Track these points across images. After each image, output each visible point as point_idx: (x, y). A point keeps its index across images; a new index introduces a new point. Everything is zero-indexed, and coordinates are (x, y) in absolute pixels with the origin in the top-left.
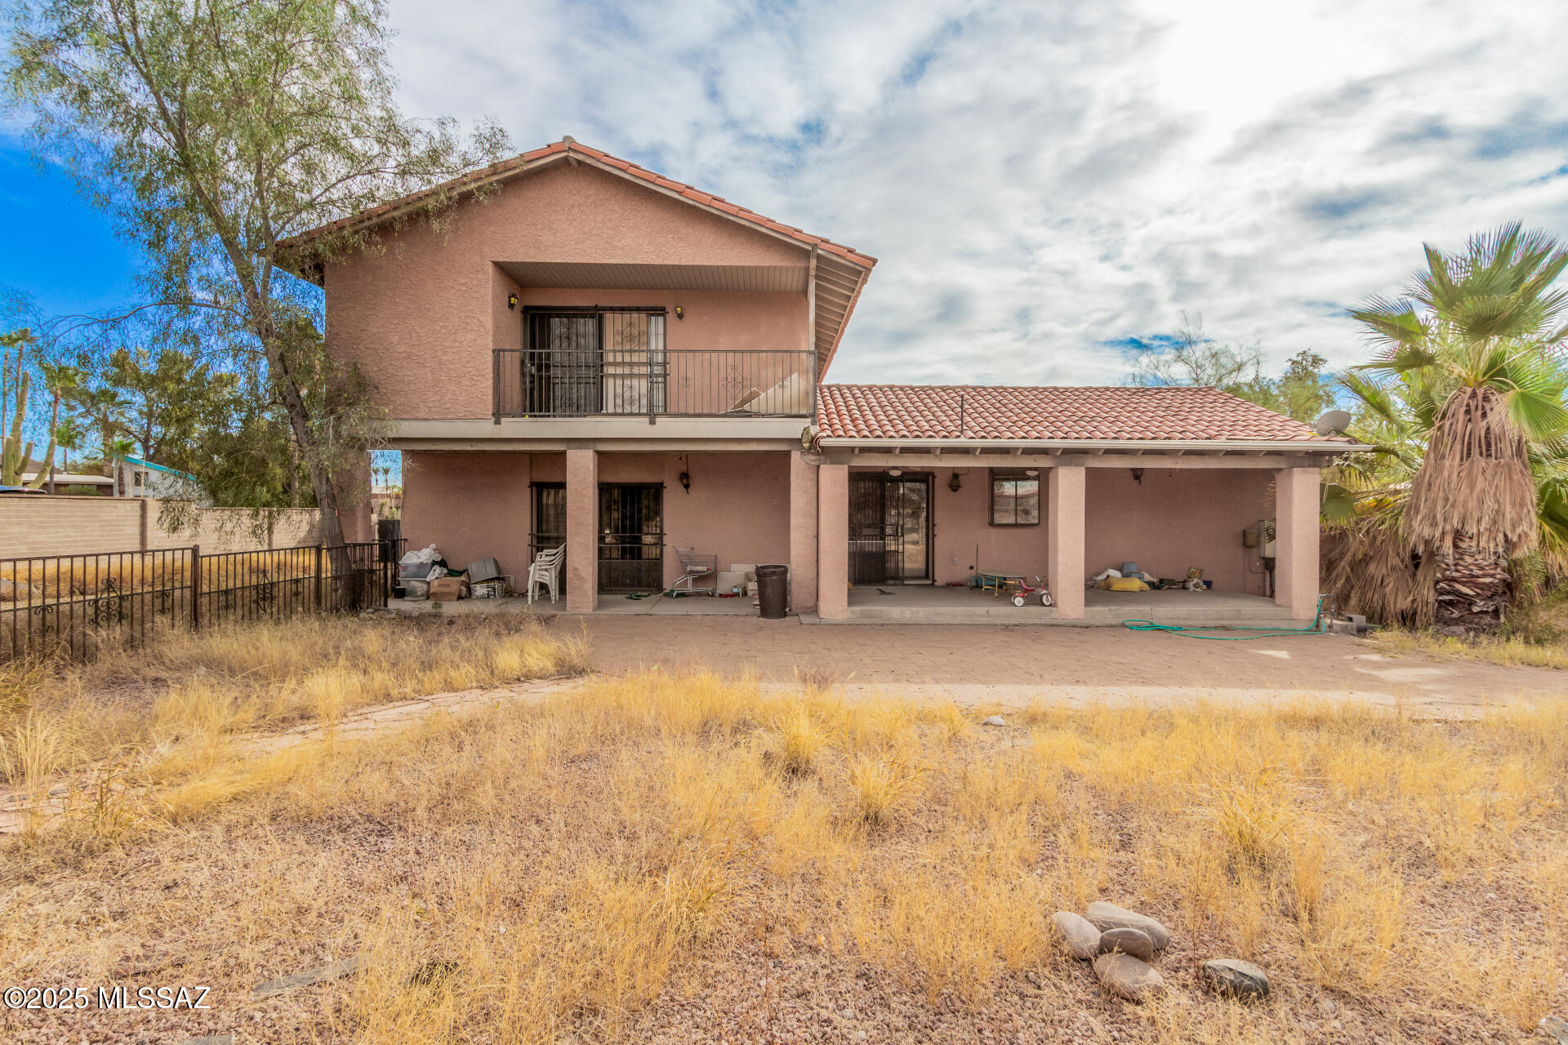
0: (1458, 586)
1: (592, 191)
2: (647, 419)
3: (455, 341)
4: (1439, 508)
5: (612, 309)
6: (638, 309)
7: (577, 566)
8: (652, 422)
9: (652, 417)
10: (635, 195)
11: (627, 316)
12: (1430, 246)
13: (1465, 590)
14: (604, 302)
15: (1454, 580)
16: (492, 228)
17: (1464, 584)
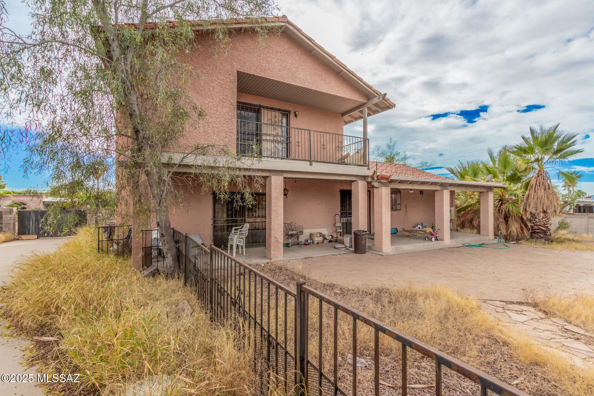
0: (541, 227)
1: (286, 47)
2: (309, 163)
3: (217, 111)
4: (539, 205)
5: (268, 108)
6: (279, 110)
7: (276, 235)
8: (311, 164)
9: (311, 161)
10: (305, 54)
11: (273, 113)
12: (531, 127)
13: (543, 228)
14: (262, 104)
15: (540, 225)
16: (237, 53)
17: (542, 226)
